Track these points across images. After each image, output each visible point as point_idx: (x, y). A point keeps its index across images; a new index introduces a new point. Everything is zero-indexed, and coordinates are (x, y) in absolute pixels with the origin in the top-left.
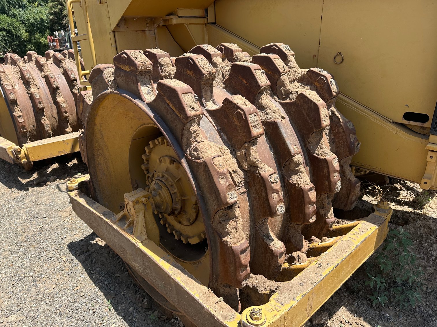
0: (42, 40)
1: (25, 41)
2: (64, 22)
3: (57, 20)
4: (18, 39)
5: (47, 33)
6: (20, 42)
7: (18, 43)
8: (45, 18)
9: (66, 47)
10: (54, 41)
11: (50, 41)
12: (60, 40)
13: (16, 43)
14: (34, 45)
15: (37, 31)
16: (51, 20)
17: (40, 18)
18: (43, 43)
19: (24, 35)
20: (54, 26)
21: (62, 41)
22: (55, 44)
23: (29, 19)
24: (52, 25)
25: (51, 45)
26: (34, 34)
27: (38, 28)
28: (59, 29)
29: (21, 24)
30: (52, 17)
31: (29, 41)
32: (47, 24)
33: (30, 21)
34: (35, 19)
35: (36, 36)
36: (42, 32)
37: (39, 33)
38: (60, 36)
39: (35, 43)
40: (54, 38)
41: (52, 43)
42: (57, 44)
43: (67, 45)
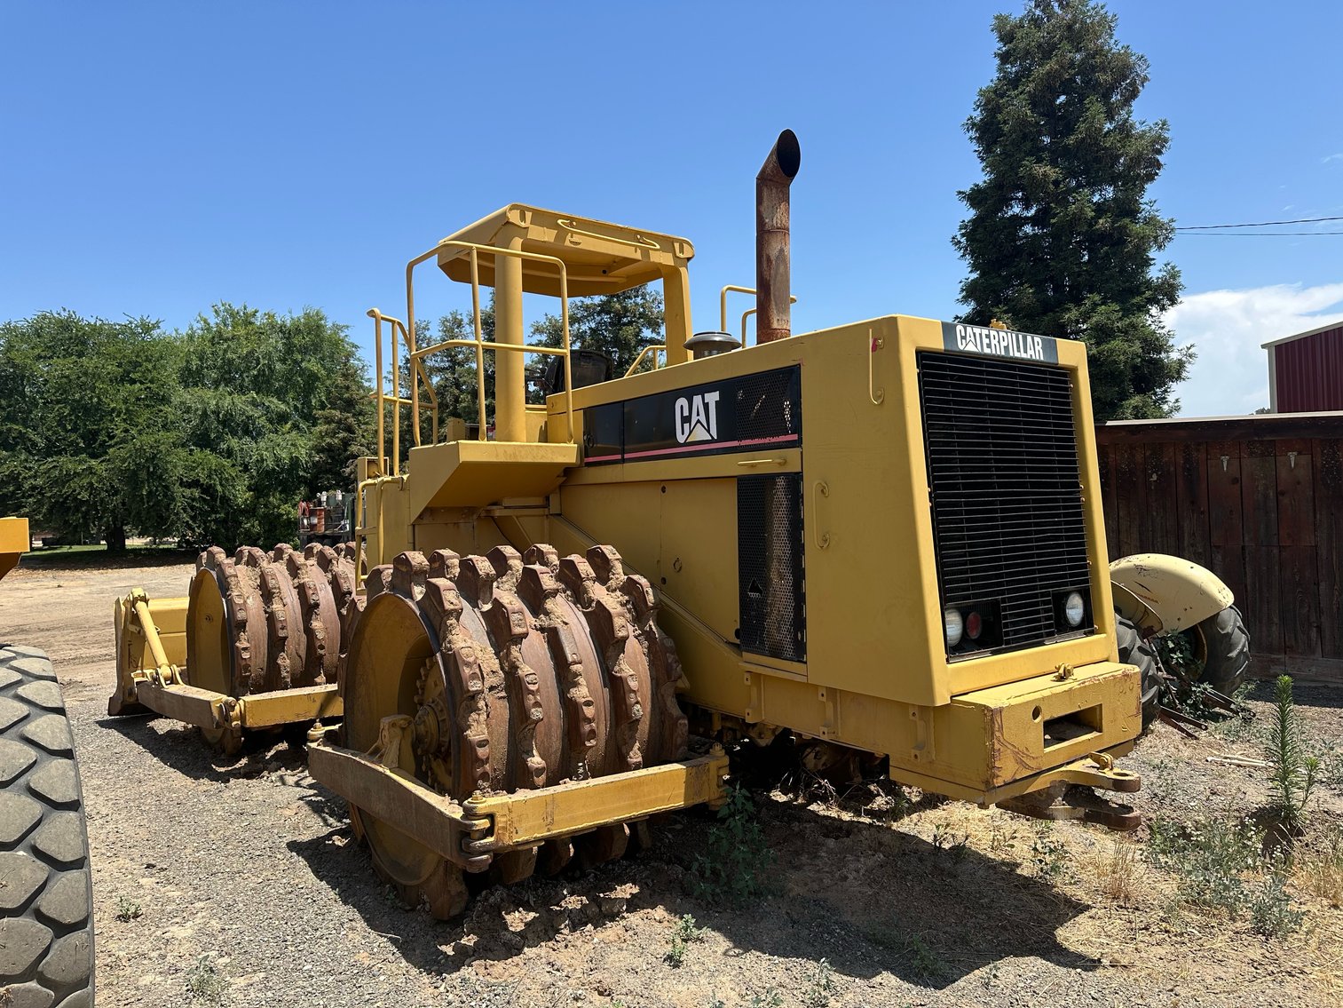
0: (285, 508)
1: (242, 512)
2: (348, 470)
3: (330, 464)
4: (226, 505)
5: (300, 493)
6: (227, 514)
7: (223, 515)
8: (304, 459)
9: (341, 529)
10: (312, 513)
11: (304, 514)
12: (327, 512)
13: (218, 516)
14: (260, 522)
15: (276, 489)
16: (315, 464)
17: (291, 458)
18: (285, 517)
19: (241, 494)
20: (321, 478)
21: (333, 515)
22: (315, 521)
23: (263, 460)
24: (316, 477)
25: (303, 523)
26: (268, 495)
27: (281, 483)
28: (331, 486)
29: (240, 471)
30: (321, 458)
31: (250, 511)
32: (305, 471)
33: (265, 465)
34: (278, 460)
35: (271, 499)
36: (288, 491)
37: (281, 493)
38: (331, 501)
39: (266, 516)
40: (315, 506)
41: (308, 518)
42: (319, 523)
43: (345, 525)
